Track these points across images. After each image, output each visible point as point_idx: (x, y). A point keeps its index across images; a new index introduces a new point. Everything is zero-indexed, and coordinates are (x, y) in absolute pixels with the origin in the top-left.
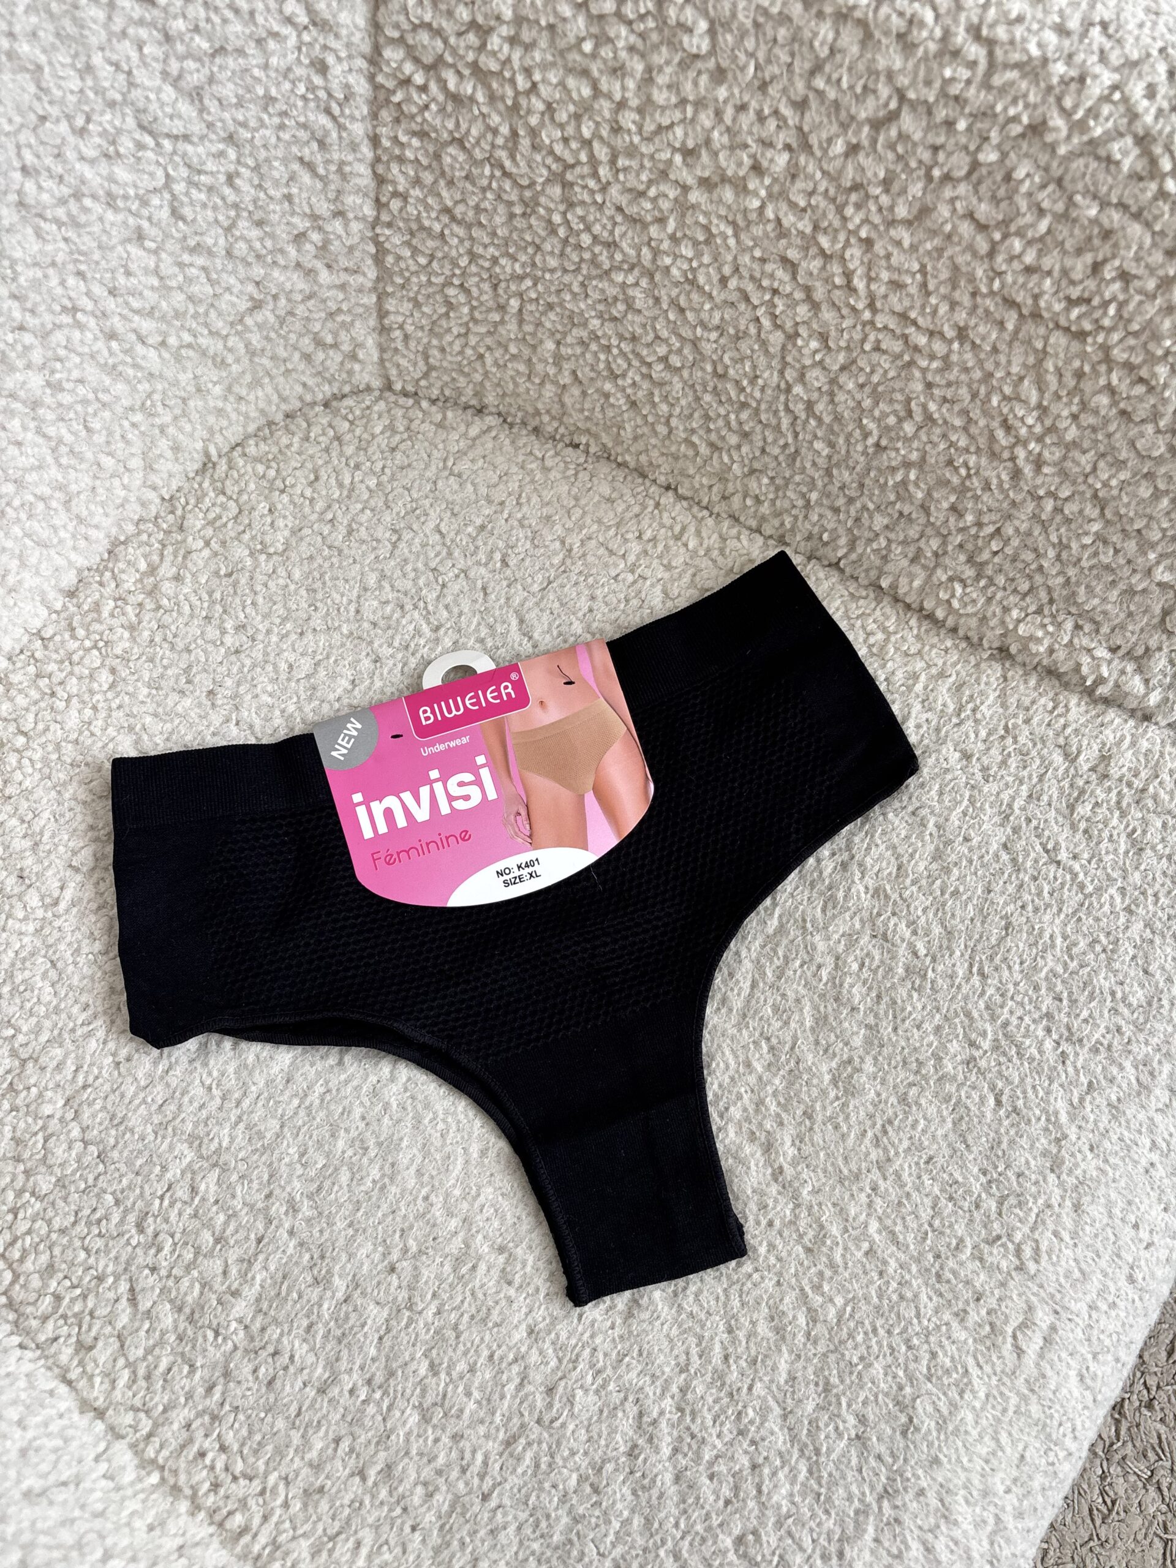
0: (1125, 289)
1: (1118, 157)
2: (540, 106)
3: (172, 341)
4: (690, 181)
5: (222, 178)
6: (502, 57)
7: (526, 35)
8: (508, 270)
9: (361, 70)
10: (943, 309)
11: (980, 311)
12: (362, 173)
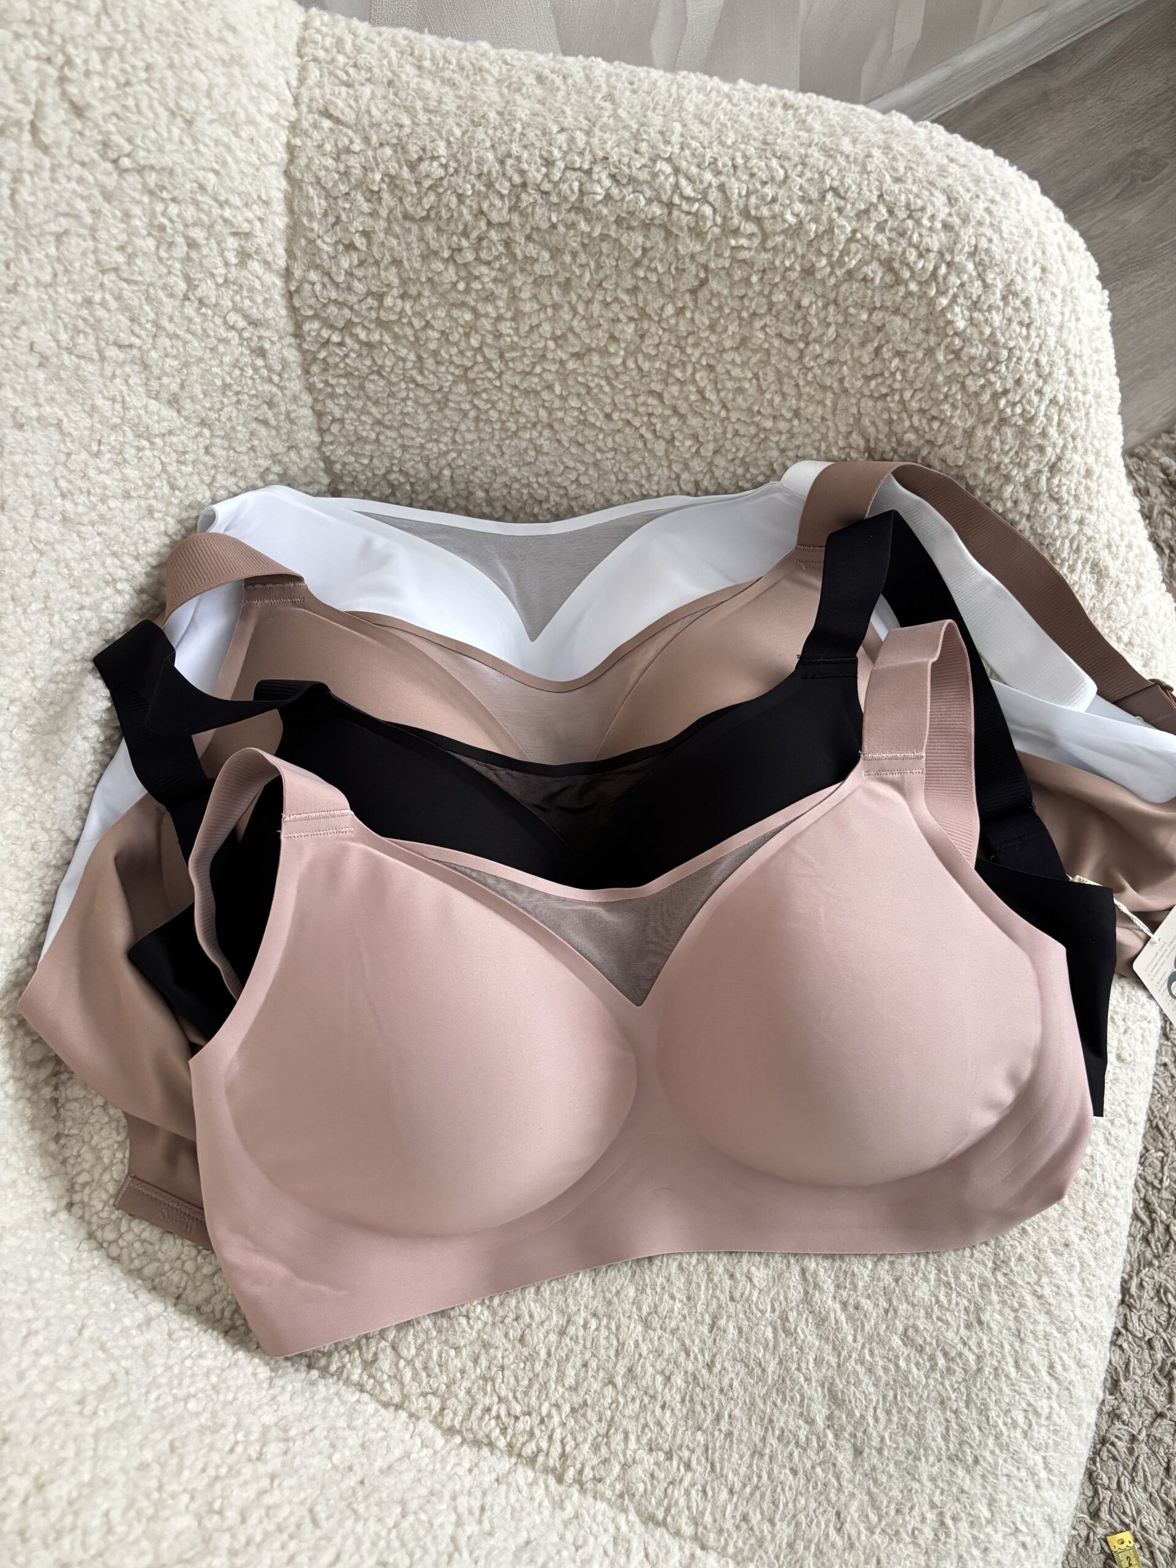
0: (902, 362)
1: (871, 276)
2: (435, 335)
4: (564, 357)
5: (202, 451)
6: (398, 309)
7: (413, 290)
8: (435, 450)
9: (290, 345)
10: (777, 399)
11: (805, 397)
12: (305, 414)
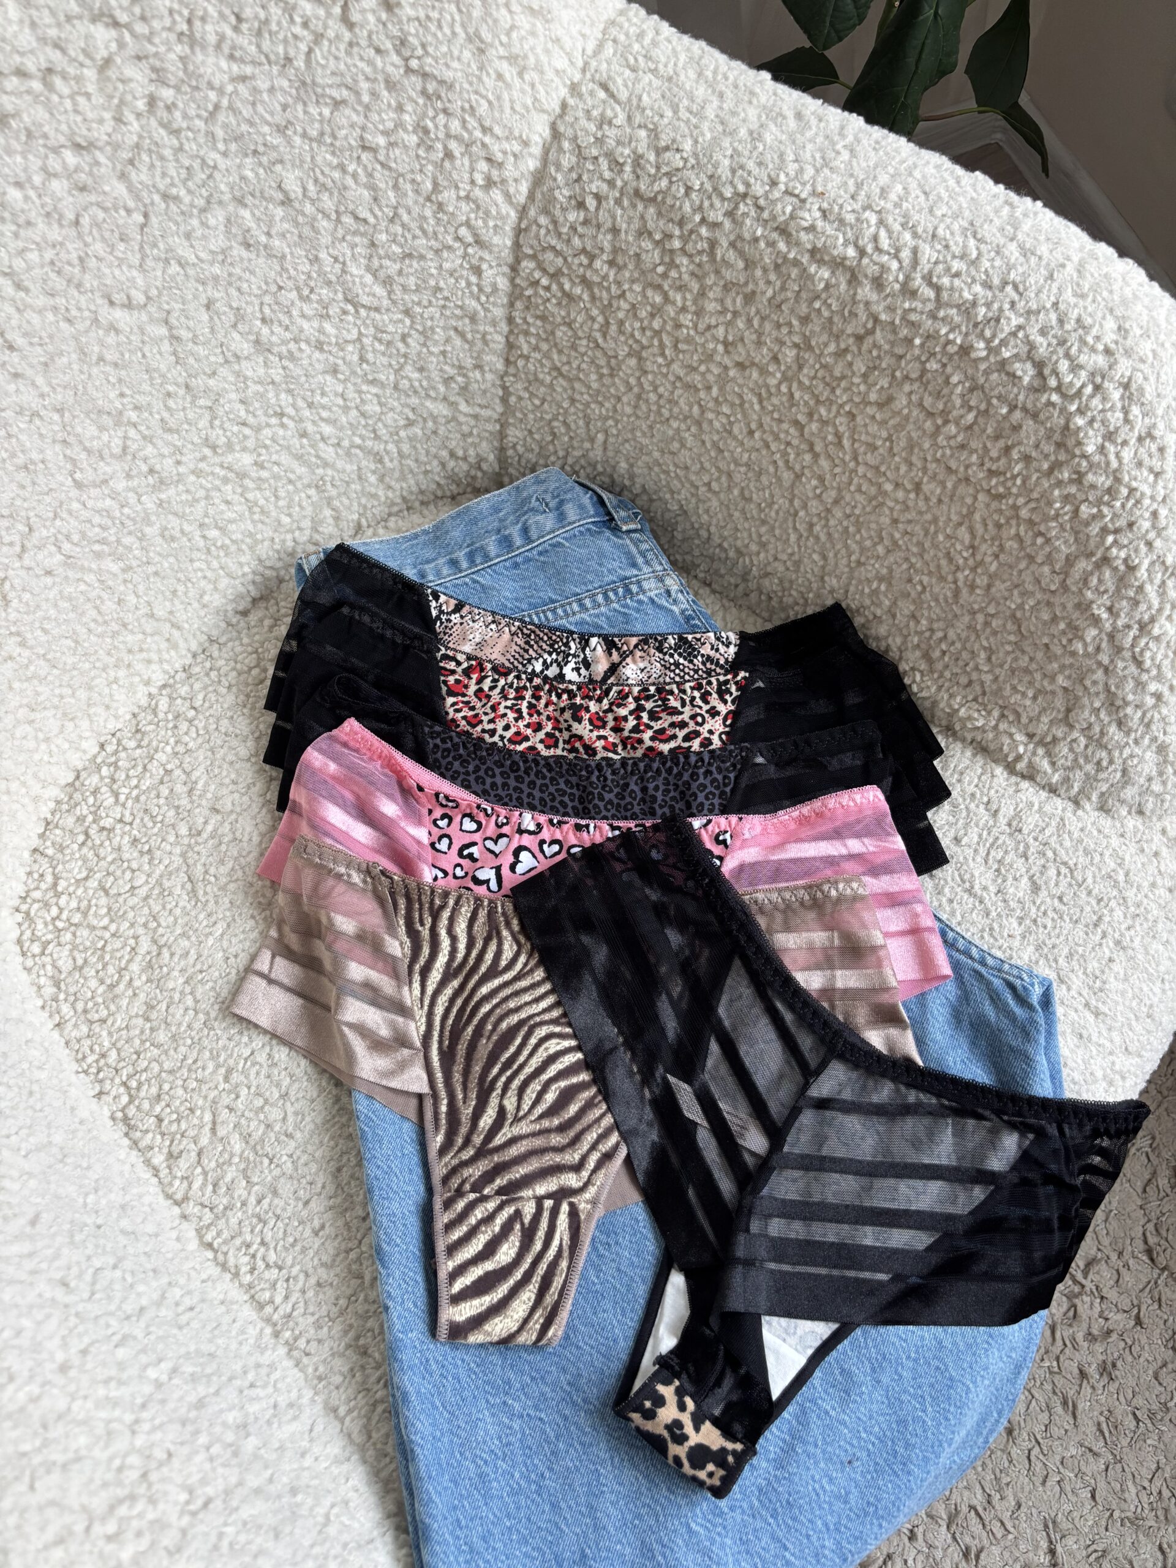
0: (1027, 467)
1: (1019, 373)
3: (346, 443)
4: (729, 364)
5: (398, 337)
6: (602, 273)
8: (597, 412)
12: (498, 340)
